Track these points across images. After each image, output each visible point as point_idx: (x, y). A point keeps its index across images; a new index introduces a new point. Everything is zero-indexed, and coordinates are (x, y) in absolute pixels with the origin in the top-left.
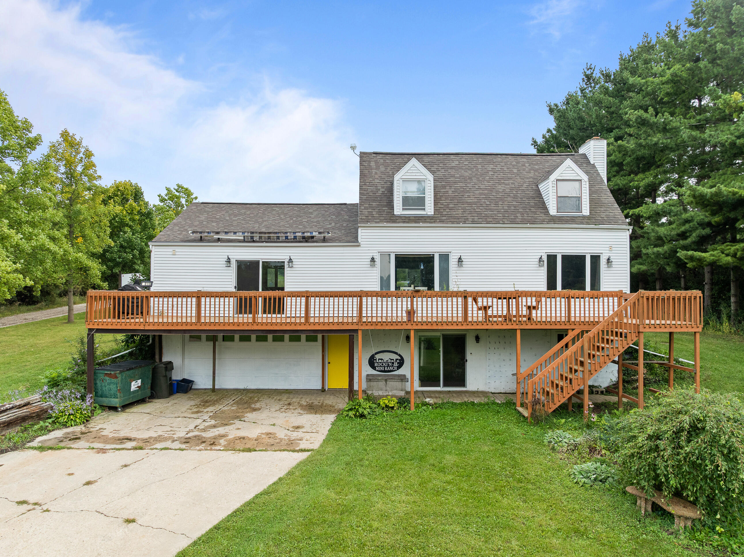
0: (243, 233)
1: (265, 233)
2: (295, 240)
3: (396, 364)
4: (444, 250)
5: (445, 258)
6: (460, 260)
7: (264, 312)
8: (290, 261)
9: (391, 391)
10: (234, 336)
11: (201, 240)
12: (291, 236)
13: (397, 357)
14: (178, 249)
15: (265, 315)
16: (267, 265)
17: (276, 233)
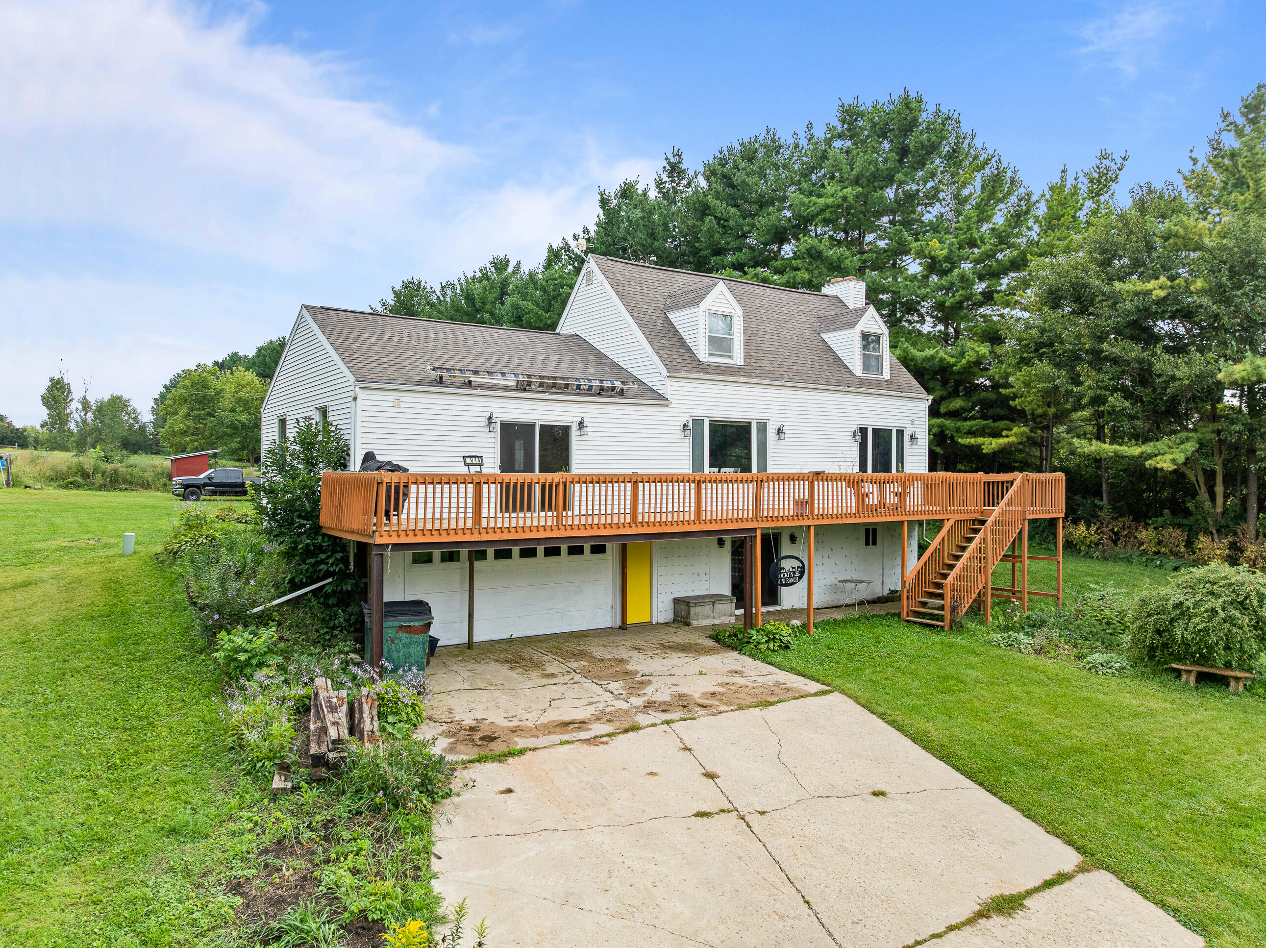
0: (516, 375)
1: (548, 378)
2: (590, 392)
3: (797, 575)
4: (762, 416)
5: (763, 428)
6: (780, 431)
7: (543, 508)
8: (581, 425)
9: (719, 617)
10: (485, 551)
11: (440, 381)
12: (585, 384)
13: (797, 564)
14: (404, 397)
15: (543, 514)
16: (546, 430)
17: (563, 379)
